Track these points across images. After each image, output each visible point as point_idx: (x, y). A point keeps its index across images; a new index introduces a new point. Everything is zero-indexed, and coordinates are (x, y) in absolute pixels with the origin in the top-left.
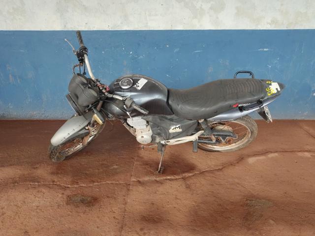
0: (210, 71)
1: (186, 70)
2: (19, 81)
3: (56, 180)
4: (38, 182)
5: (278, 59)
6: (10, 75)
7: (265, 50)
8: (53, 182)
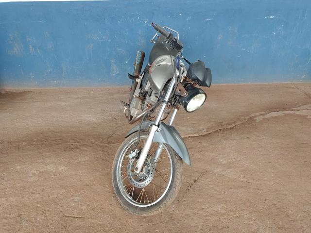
0: (220, 38)
1: (198, 38)
2: (39, 51)
3: (93, 140)
4: (78, 143)
5: (283, 26)
6: (30, 46)
7: (271, 17)
8: (92, 142)
